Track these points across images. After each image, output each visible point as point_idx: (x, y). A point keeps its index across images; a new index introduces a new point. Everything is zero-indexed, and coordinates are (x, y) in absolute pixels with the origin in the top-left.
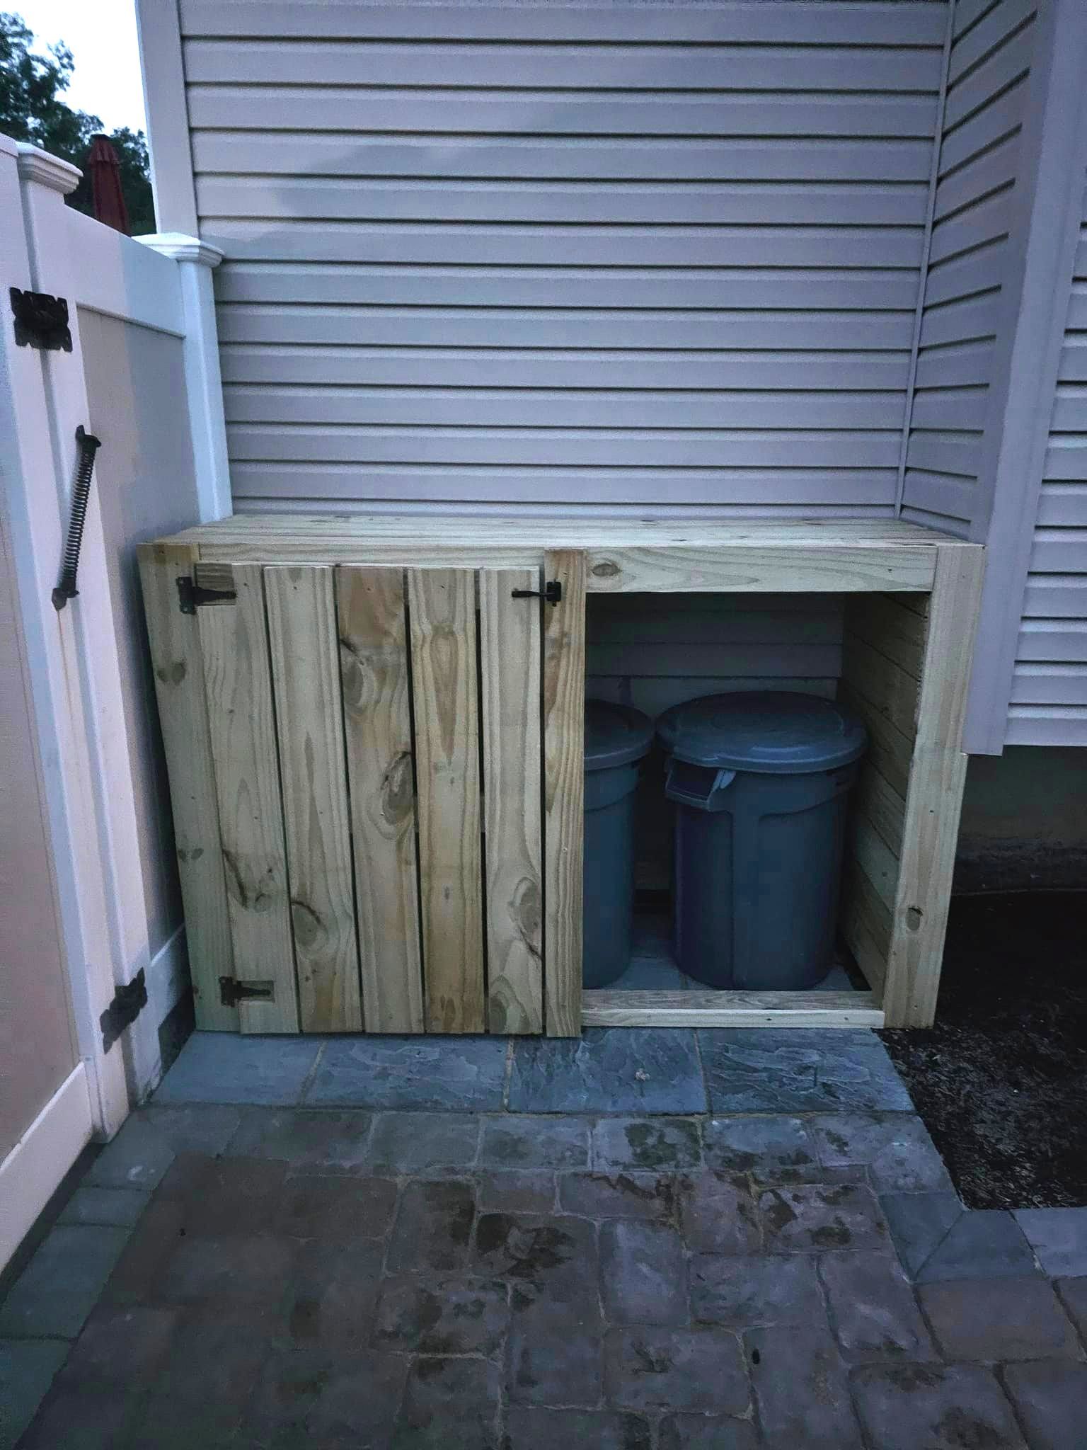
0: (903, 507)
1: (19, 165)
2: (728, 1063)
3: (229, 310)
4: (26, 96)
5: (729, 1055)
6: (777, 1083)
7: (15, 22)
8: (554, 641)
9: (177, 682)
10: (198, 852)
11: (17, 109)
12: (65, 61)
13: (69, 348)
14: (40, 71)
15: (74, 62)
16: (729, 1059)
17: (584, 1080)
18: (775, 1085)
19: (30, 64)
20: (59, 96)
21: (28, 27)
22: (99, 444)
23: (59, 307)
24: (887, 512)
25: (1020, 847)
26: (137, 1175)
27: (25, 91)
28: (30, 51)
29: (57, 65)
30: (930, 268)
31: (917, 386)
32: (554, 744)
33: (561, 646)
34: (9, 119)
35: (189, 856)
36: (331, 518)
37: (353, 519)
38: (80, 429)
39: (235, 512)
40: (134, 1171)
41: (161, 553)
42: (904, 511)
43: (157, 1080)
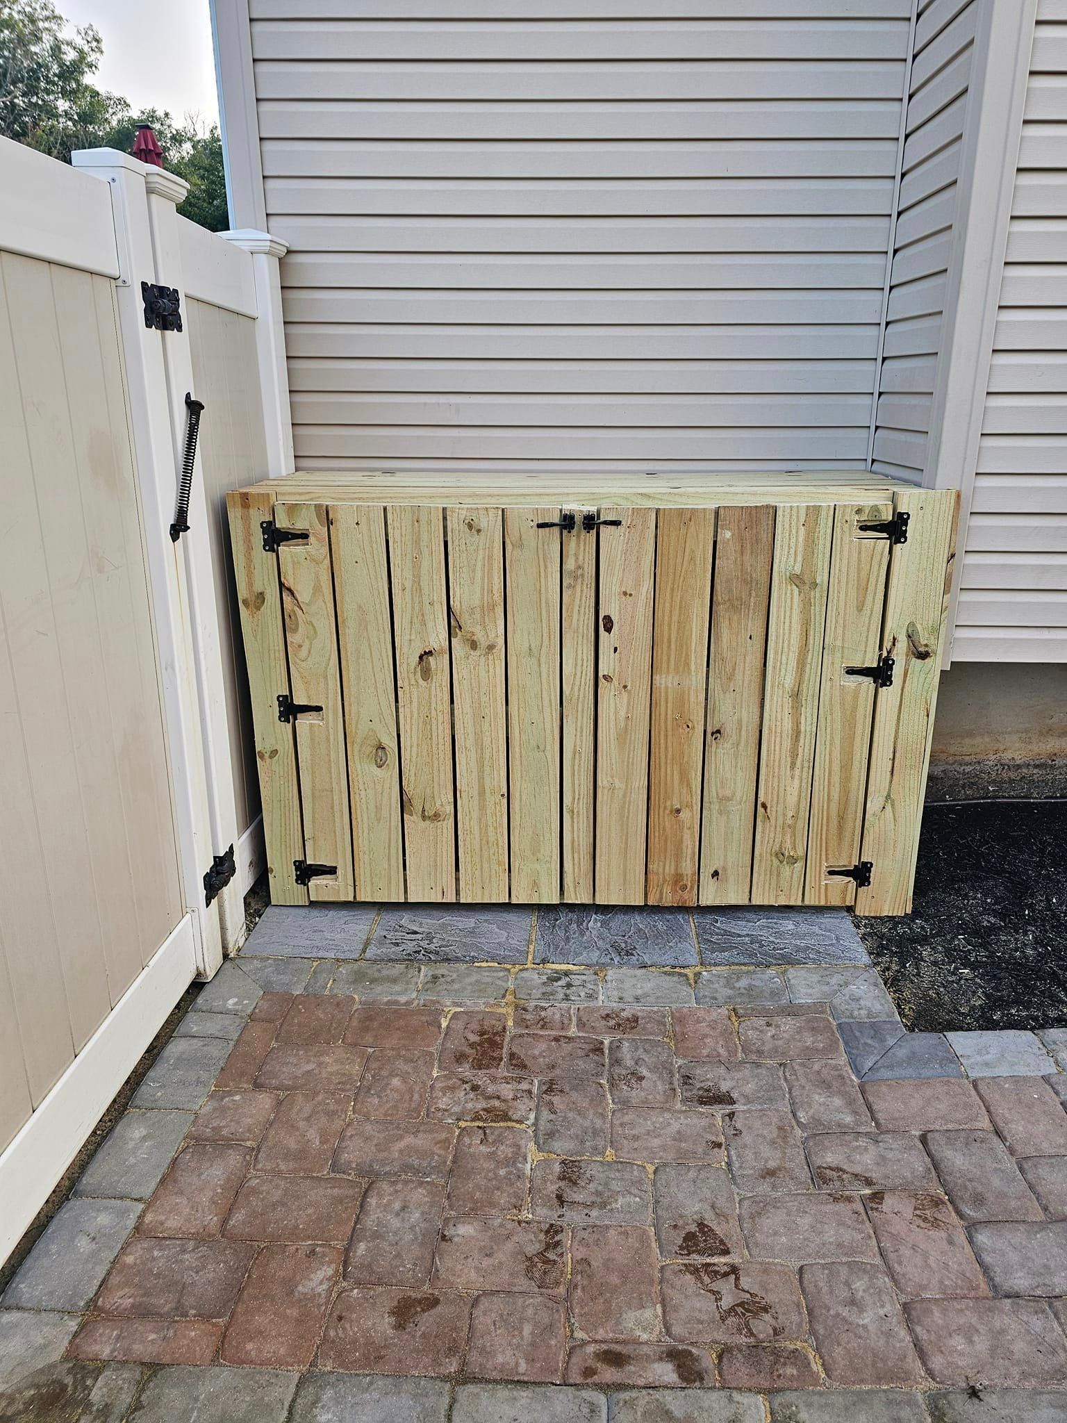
0: (873, 461)
1: (146, 183)
2: (717, 931)
3: (293, 294)
4: (56, 79)
5: (718, 925)
6: (757, 945)
7: (44, 7)
8: (570, 573)
9: (258, 608)
10: (274, 753)
11: (48, 92)
12: (94, 44)
13: (180, 329)
14: (70, 56)
15: (103, 46)
16: (719, 928)
17: (596, 943)
18: (756, 946)
19: (60, 48)
20: (88, 79)
21: (57, 13)
22: (203, 407)
23: (172, 296)
24: (861, 466)
25: (979, 763)
26: (235, 1004)
27: (55, 75)
28: (60, 36)
29: (86, 48)
30: (896, 251)
31: (885, 356)
32: (571, 661)
33: (576, 578)
34: (40, 102)
35: (267, 756)
36: (379, 473)
37: (398, 474)
38: (188, 395)
39: (297, 469)
40: (231, 1002)
41: (245, 500)
42: (874, 464)
43: (244, 939)
